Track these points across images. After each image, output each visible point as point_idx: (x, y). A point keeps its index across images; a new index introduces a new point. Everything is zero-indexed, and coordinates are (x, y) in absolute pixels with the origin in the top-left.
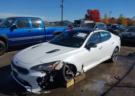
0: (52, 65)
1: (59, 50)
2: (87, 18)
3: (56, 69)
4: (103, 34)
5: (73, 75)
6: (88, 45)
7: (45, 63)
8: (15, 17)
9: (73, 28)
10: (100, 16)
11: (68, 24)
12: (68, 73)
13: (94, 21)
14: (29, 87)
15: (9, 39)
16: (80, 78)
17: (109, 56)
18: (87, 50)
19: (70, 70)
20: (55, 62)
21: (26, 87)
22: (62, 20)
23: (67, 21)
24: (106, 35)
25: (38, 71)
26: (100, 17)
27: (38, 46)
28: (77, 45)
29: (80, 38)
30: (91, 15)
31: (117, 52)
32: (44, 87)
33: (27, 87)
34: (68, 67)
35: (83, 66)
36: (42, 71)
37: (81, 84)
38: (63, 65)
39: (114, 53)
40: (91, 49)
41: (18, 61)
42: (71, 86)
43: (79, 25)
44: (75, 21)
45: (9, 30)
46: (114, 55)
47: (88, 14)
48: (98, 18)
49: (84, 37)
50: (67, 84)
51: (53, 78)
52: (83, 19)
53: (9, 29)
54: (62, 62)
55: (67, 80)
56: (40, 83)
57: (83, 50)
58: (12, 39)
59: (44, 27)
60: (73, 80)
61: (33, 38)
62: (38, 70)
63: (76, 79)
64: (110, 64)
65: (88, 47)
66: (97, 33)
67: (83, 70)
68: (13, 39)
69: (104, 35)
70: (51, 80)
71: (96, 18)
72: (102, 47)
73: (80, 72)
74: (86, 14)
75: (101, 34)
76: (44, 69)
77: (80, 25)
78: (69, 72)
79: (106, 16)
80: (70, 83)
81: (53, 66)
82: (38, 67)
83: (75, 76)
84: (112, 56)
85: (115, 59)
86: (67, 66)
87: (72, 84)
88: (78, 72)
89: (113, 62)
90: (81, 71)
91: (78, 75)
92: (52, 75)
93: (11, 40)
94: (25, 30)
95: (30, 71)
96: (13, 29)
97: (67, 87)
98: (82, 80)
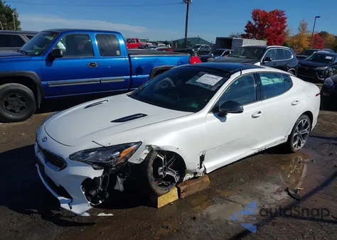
0: (121, 151)
1: (144, 115)
2: (251, 31)
3: (129, 160)
4: (269, 78)
5: (177, 179)
6: (222, 106)
7: (104, 147)
8: (59, 30)
9: (211, 57)
10: (287, 28)
11: (198, 47)
12: (162, 173)
13: (269, 40)
14: (66, 199)
15: (43, 82)
16: (196, 188)
17: (283, 137)
18: (217, 120)
19: (167, 166)
20: (127, 146)
21: (60, 198)
22: (186, 35)
23: (199, 40)
24: (277, 80)
25: (85, 164)
26: (285, 31)
27: (100, 103)
28: (194, 105)
29: (204, 87)
30: (260, 25)
31: (305, 127)
32: (100, 202)
33: (63, 198)
34: (163, 159)
35: (202, 158)
36: (94, 163)
37: (194, 202)
38: (148, 152)
39: (297, 128)
40: (229, 116)
41: (47, 136)
42: (170, 204)
43: (226, 50)
44: (218, 39)
45: (44, 62)
46: (295, 134)
47: (253, 23)
48: (279, 33)
49: (213, 85)
50: (160, 199)
51: (124, 184)
52: (240, 34)
53: (45, 58)
54: (147, 146)
55: (159, 190)
56: (93, 193)
57: (205, 119)
58: (49, 82)
59: (129, 55)
60: (174, 191)
61: (100, 81)
62: (86, 162)
63: (182, 188)
64: (284, 157)
65: (220, 112)
66: (252, 76)
67: (203, 169)
68: (52, 84)
69: (273, 81)
70: (119, 186)
71: (273, 32)
72: (260, 113)
73: (196, 173)
74: (250, 22)
75: (262, 78)
76: (101, 160)
77: (230, 50)
78: (165, 169)
79: (303, 26)
80: (168, 197)
81: (123, 155)
82: (86, 155)
83: (181, 180)
84: (290, 137)
85: (299, 144)
86: (158, 155)
87: (171, 200)
88: (190, 172)
89: (293, 152)
90: (198, 171)
91: (190, 179)
92: (121, 175)
93: (48, 85)
94: (82, 61)
95: (69, 162)
96: (54, 59)
97: (159, 207)
98: (201, 192)
